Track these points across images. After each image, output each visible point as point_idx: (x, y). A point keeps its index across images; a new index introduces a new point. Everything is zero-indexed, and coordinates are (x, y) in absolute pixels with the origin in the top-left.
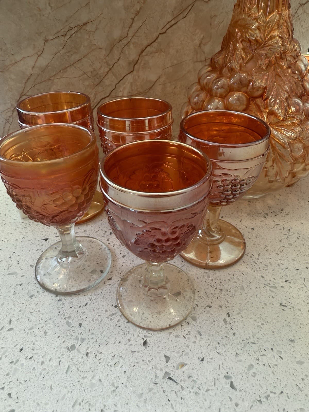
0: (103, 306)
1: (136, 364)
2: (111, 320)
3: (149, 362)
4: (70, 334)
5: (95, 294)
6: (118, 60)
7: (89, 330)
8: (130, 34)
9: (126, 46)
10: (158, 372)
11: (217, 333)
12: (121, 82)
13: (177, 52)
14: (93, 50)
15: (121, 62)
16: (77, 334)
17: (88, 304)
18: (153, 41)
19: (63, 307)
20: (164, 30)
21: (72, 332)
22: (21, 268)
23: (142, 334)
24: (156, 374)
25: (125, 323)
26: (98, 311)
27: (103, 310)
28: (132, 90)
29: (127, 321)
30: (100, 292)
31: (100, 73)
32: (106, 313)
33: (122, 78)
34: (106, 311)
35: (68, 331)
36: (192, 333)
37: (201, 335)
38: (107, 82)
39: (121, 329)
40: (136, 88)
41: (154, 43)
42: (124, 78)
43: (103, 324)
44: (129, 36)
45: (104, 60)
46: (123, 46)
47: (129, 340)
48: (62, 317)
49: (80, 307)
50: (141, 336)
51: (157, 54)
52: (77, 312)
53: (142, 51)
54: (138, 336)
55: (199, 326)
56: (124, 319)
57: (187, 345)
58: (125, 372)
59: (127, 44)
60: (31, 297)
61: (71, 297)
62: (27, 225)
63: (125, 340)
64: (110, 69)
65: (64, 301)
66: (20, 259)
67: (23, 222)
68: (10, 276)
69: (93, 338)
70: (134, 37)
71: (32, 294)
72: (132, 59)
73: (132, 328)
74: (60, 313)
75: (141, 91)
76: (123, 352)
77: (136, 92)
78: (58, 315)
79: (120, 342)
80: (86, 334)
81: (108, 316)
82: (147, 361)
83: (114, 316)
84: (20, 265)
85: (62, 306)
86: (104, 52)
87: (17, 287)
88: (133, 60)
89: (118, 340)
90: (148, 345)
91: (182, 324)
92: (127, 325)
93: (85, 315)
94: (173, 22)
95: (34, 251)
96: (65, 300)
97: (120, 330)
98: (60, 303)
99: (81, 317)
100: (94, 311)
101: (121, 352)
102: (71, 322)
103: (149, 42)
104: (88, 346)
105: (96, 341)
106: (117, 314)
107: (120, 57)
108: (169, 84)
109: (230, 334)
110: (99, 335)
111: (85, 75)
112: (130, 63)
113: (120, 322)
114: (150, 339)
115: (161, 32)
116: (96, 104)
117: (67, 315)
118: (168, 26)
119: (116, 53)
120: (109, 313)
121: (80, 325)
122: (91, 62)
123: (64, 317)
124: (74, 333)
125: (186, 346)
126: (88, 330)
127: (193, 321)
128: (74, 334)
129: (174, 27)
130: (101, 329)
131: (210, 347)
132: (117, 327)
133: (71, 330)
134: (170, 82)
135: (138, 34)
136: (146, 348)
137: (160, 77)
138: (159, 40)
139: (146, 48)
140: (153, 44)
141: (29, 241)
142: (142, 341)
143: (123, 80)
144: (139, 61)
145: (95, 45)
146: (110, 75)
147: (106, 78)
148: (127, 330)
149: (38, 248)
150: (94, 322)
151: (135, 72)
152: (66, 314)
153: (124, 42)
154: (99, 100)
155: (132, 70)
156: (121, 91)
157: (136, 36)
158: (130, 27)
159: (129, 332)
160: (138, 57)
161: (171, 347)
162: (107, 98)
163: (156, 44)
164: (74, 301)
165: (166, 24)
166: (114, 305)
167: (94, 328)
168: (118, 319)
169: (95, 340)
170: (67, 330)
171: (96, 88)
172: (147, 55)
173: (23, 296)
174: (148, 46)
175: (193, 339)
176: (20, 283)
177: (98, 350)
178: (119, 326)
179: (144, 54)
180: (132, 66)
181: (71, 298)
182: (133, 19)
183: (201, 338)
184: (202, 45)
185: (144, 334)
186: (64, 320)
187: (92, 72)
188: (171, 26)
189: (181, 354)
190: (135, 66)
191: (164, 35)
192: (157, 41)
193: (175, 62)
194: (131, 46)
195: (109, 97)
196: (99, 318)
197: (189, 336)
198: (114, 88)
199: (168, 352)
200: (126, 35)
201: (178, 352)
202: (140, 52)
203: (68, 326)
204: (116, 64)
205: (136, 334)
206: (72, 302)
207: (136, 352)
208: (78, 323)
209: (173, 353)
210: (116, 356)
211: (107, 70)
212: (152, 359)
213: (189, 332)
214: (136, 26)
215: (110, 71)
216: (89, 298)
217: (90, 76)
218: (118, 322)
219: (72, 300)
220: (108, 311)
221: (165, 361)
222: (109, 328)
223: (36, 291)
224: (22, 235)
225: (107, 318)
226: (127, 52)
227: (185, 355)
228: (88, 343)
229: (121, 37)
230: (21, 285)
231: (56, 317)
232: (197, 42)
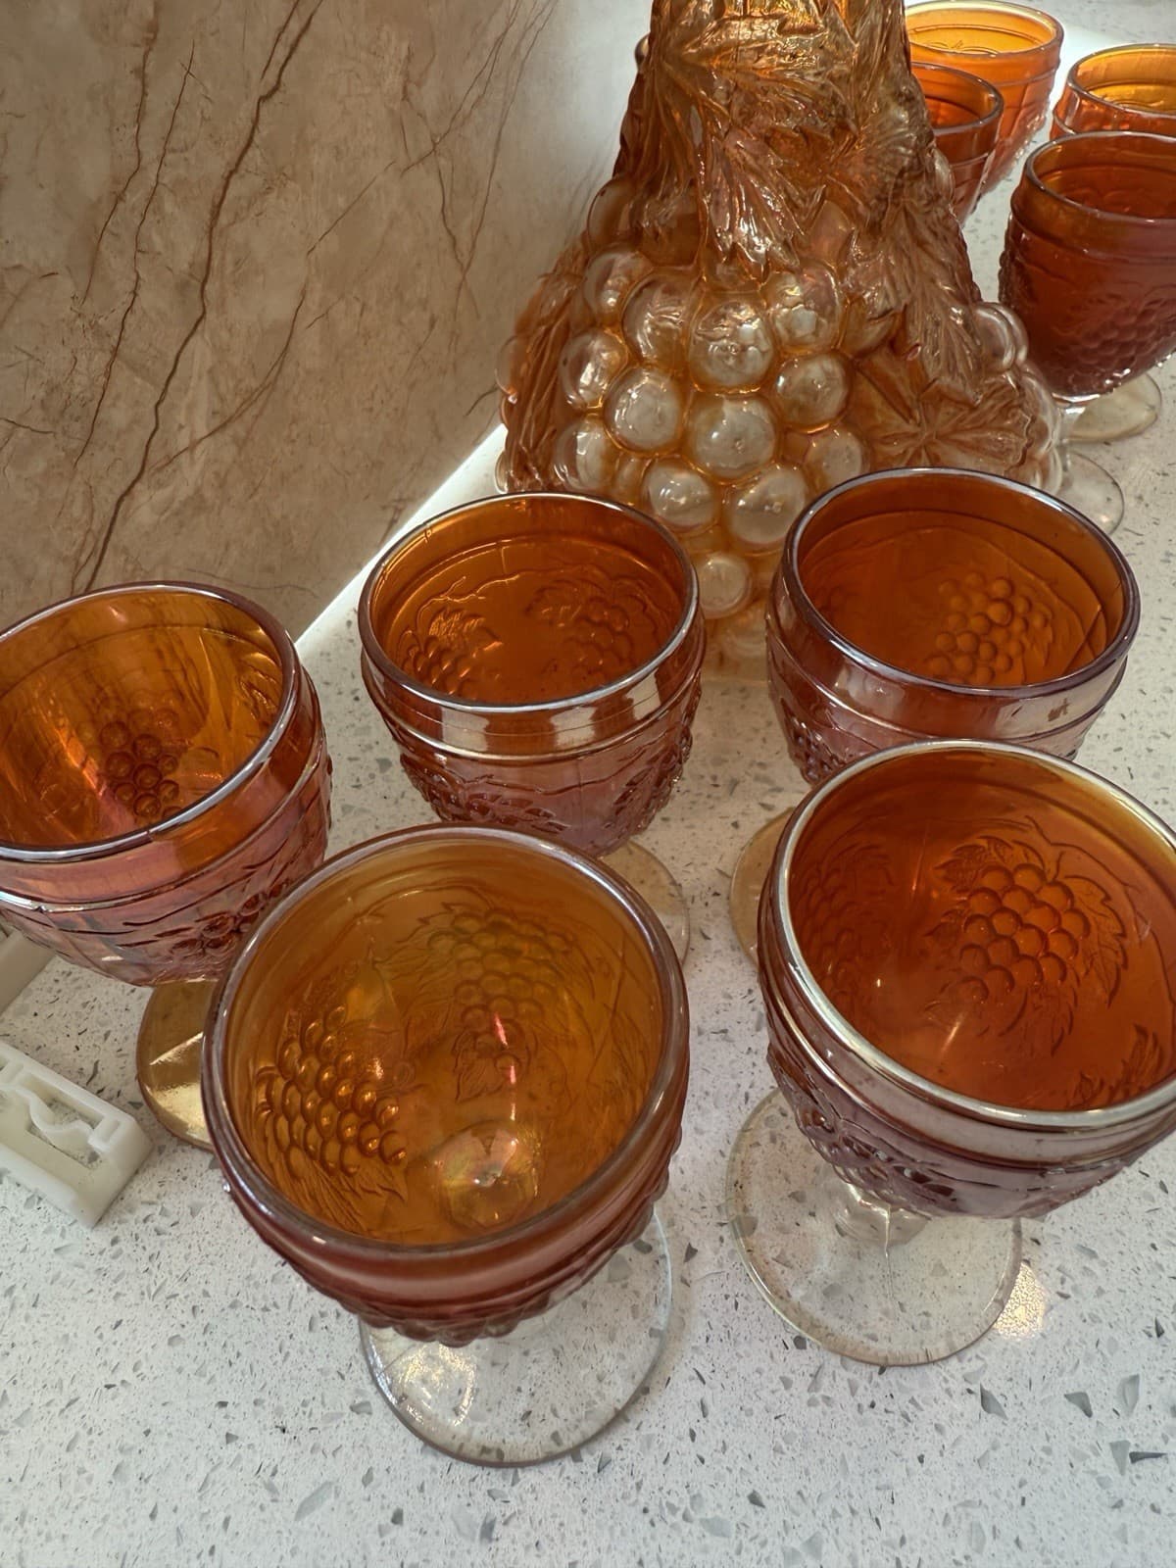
0: (759, 1371)
1: (1024, 1492)
2: (827, 1399)
3: (1048, 1451)
4: (756, 1558)
5: (695, 1348)
6: (135, 294)
7: (799, 1493)
8: (150, 153)
9: (150, 217)
10: (1093, 1463)
11: (1125, 1218)
12: (174, 383)
13: (338, 153)
14: (17, 298)
15: (146, 298)
16: (778, 1541)
17: (708, 1401)
18: (243, 144)
19: (639, 1486)
20: (271, 77)
21: (754, 1547)
22: (329, 1450)
23: (952, 1376)
24: (1094, 1473)
25: (876, 1378)
26: (761, 1405)
27: (772, 1387)
28: (222, 399)
29: (878, 1369)
30: (701, 1330)
31: (77, 390)
32: (793, 1390)
33: (169, 371)
34: (787, 1383)
35: (739, 1552)
36: (1069, 1266)
37: (1093, 1255)
38: (118, 416)
39: (886, 1411)
40: (231, 384)
41: (250, 153)
42: (179, 366)
43: (819, 1438)
44: (145, 159)
45: (79, 322)
46: (138, 222)
47: (939, 1428)
48: (670, 1519)
49: (693, 1435)
50: (958, 1386)
51: (272, 197)
52: (703, 1461)
53: (216, 213)
54: (948, 1391)
55: (1067, 1228)
56: (866, 1370)
57: (1089, 1315)
58: (1017, 1542)
59: (150, 201)
60: (488, 1531)
61: (627, 1421)
62: (152, 1243)
63: (928, 1437)
64: (115, 352)
65: (621, 1454)
66: (279, 1412)
67: (114, 1241)
68: (316, 1516)
69: (835, 1514)
70: (169, 157)
71: (480, 1522)
72: (186, 266)
73: (911, 1379)
74: (651, 1513)
75: (254, 384)
76: (957, 1484)
77: (238, 401)
78: (652, 1524)
79: (921, 1459)
80: (803, 1516)
81: (807, 1396)
82: (1043, 1455)
83: (826, 1381)
84: (308, 1441)
85: (631, 1483)
86: (66, 286)
87: (393, 1541)
88: (191, 265)
89: (911, 1456)
90: (1001, 1400)
91: (1026, 1257)
92: (890, 1383)
93: (739, 1453)
94: (295, 26)
95: (303, 1336)
96: (620, 1448)
97: (886, 1417)
98: (614, 1473)
99: (730, 1470)
100: (750, 1413)
101: (953, 1488)
102: (718, 1513)
103: (231, 156)
104: (847, 1550)
105: (853, 1512)
106: (828, 1369)
107: (138, 277)
108: (342, 305)
109: (1155, 1196)
110: (844, 1485)
111: (21, 432)
112: (182, 287)
113: (860, 1391)
114: (987, 1375)
115: (264, 92)
116: (104, 536)
117: (681, 1501)
118: (281, 53)
119: (116, 264)
120: (801, 1384)
121: (754, 1499)
122: (25, 357)
123: (680, 1514)
124: (764, 1544)
125: (1089, 1320)
126: (794, 1494)
127: (1042, 1225)
128: (769, 1547)
129: (305, 45)
130: (829, 1460)
131: (1143, 1274)
132: (868, 1413)
133: (746, 1544)
134: (342, 297)
135: (179, 137)
136: (1001, 1414)
137: (303, 294)
138: (263, 131)
139: (226, 188)
140: (246, 159)
141: (233, 1306)
142: (975, 1402)
143: (178, 373)
144: (215, 263)
145: (18, 267)
146: (122, 377)
147: (107, 402)
148: (902, 1401)
149: (309, 1312)
150: (789, 1454)
151: (211, 316)
152: (674, 1500)
153: (135, 198)
154: (109, 509)
155: (199, 314)
156: (181, 427)
157: (174, 151)
158: (140, 115)
159: (912, 1401)
160: (206, 243)
161: (1059, 1358)
162: (138, 486)
163: (258, 152)
164: (655, 1430)
165: (270, 47)
166: (790, 1343)
167: (807, 1473)
168: (846, 1385)
169: (849, 1514)
170: (732, 1552)
171: (81, 466)
172: (237, 218)
173: (453, 1554)
174: (231, 173)
175: (1088, 1286)
176: (390, 1514)
177: (885, 1538)
178: (873, 1405)
179: (223, 220)
180: (196, 295)
181: (632, 1425)
182: (141, 73)
183: (1104, 1264)
184: (412, 87)
185: (959, 1376)
186: (686, 1527)
187: (43, 405)
188: (293, 48)
189: (1099, 1356)
190: (207, 287)
191: (277, 97)
192: (257, 140)
193: (341, 202)
194: (169, 206)
195: (145, 475)
196: (789, 1427)
197: (1069, 1283)
198: (152, 427)
199: (1066, 1378)
200: (134, 160)
201: (1089, 1358)
202: (207, 216)
203: (723, 1540)
204: (130, 319)
205: (937, 1391)
206: (649, 1439)
207: (992, 1452)
208: (745, 1500)
209: (1080, 1370)
210: (952, 1514)
211: (101, 360)
212: (1048, 1438)
213: (1059, 1269)
214: (159, 103)
215: (118, 362)
216: (691, 1379)
217: (40, 427)
218: (853, 1394)
219: (644, 1431)
220: (791, 1376)
221: (1081, 1414)
222: (849, 1439)
223: (480, 1496)
224: (174, 1303)
225: (811, 1403)
226: (158, 242)
227: (1112, 1354)
228: (836, 1542)
229: (116, 181)
230: (397, 1518)
231: (653, 1538)
232: (393, 82)
